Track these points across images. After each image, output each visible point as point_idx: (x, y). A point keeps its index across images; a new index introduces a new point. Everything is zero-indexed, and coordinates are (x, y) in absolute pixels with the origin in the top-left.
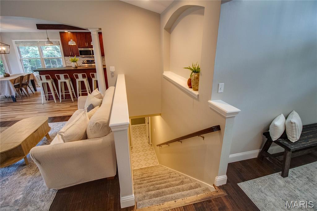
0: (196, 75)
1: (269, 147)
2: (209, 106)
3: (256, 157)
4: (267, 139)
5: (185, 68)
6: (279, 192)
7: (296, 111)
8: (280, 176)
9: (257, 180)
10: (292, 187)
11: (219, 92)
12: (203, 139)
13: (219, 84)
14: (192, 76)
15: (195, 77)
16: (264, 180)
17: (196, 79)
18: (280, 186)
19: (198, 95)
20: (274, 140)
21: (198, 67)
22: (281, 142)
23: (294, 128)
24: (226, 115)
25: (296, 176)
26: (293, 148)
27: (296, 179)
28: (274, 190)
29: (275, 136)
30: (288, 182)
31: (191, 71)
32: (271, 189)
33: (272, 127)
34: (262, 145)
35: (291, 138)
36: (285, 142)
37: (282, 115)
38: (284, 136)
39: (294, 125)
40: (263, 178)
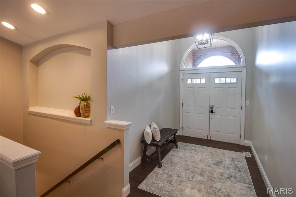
0: (85, 103)
1: (146, 151)
2: (106, 126)
3: (140, 163)
4: (144, 145)
5: (74, 97)
6: (162, 178)
7: (153, 122)
8: (158, 168)
9: (148, 177)
10: (167, 171)
11: (112, 113)
12: (102, 161)
13: (111, 107)
14: (81, 104)
15: (84, 105)
16: (152, 175)
17: (86, 107)
18: (161, 174)
19: (91, 121)
20: (149, 143)
21: (86, 96)
22: (153, 143)
23: (157, 131)
24: (124, 128)
25: (165, 164)
26: (160, 144)
27: (166, 166)
28: (159, 178)
29: (149, 141)
30: (164, 170)
31: (80, 100)
32: (157, 178)
33: (146, 134)
34: (141, 151)
35: (157, 139)
36: (155, 143)
37: (148, 126)
38: (153, 139)
39: (156, 129)
40: (150, 175)
